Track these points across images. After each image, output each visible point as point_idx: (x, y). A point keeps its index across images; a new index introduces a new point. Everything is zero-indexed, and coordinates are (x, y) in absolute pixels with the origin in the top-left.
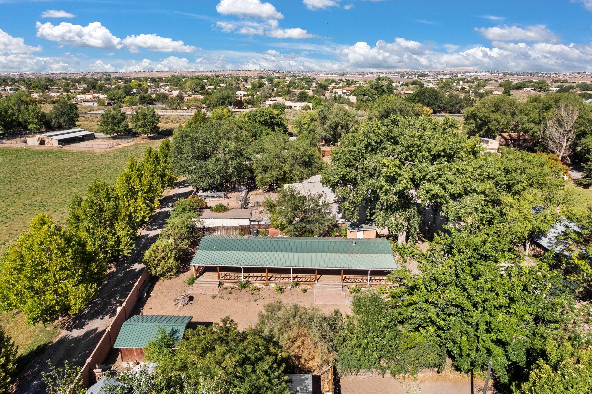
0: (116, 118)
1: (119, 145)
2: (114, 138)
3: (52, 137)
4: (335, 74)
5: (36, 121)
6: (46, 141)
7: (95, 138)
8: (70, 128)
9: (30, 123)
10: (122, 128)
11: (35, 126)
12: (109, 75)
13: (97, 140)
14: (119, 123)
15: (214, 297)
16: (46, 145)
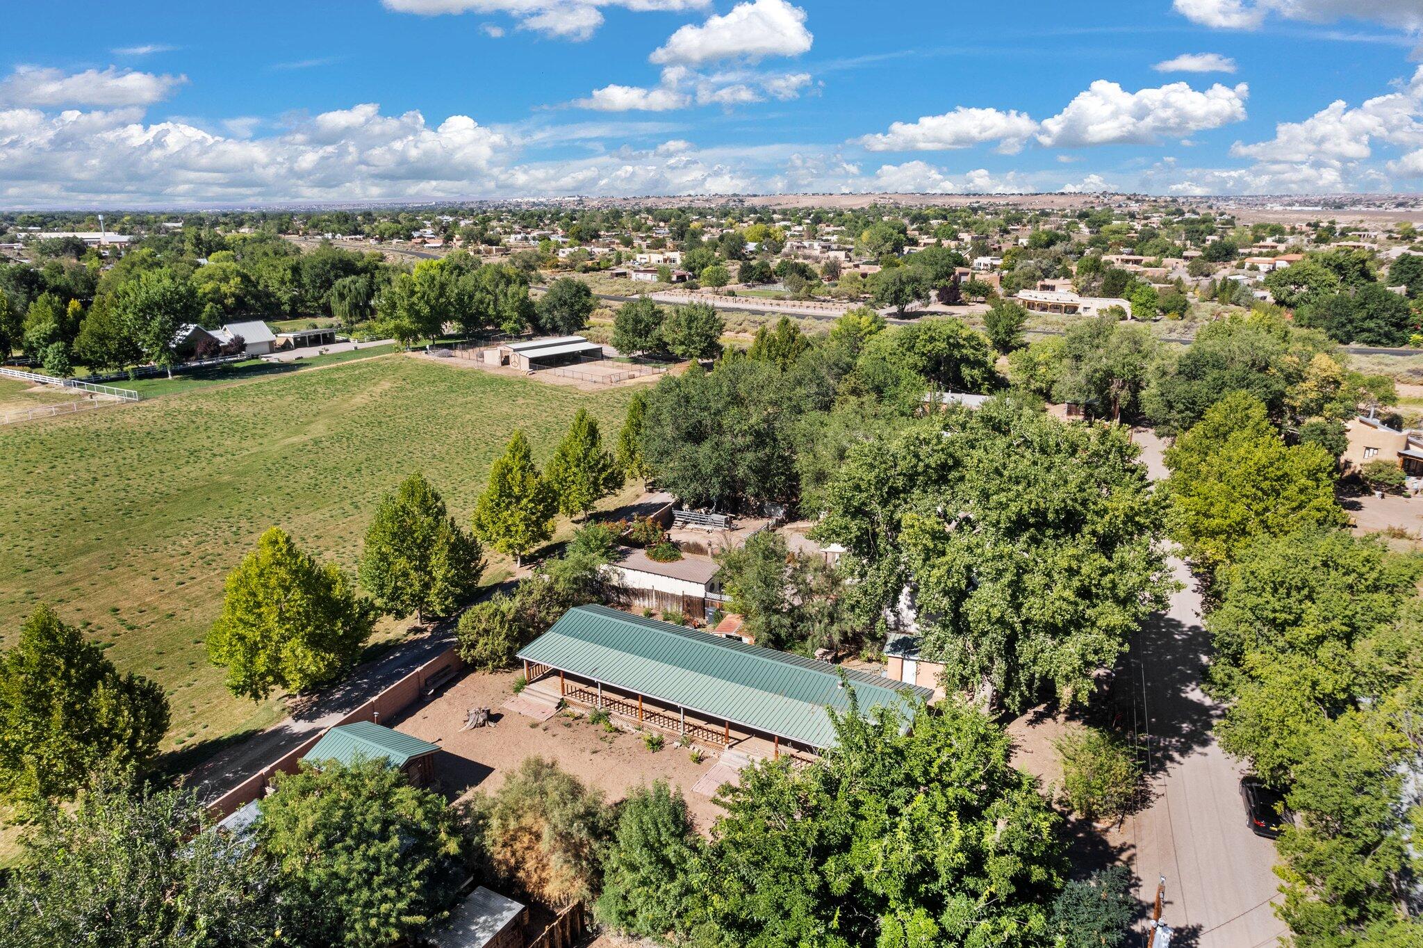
0: (641, 322)
1: (633, 377)
2: (635, 361)
3: (522, 353)
4: (1316, 204)
5: (515, 315)
6: (512, 360)
7: (603, 357)
8: (570, 333)
9: (505, 319)
10: (650, 341)
11: (511, 325)
12: (741, 201)
13: (605, 361)
14: (647, 331)
15: (534, 726)
16: (511, 366)
